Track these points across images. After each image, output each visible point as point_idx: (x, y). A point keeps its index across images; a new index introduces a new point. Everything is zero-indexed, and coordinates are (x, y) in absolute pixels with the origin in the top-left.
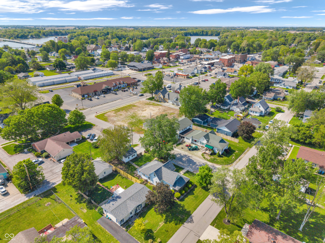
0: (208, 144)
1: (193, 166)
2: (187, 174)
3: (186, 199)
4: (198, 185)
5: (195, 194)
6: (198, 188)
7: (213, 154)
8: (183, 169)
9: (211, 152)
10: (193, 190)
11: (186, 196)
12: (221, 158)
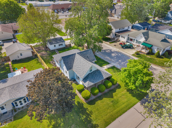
0: (146, 42)
1: (122, 63)
2: (111, 70)
3: (99, 102)
4: (123, 85)
5: (115, 97)
6: (121, 89)
7: (151, 53)
8: (109, 64)
9: (147, 51)
10: (114, 91)
11: (100, 98)
12: (161, 59)
